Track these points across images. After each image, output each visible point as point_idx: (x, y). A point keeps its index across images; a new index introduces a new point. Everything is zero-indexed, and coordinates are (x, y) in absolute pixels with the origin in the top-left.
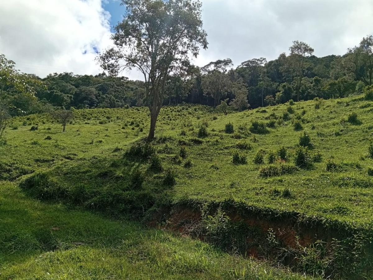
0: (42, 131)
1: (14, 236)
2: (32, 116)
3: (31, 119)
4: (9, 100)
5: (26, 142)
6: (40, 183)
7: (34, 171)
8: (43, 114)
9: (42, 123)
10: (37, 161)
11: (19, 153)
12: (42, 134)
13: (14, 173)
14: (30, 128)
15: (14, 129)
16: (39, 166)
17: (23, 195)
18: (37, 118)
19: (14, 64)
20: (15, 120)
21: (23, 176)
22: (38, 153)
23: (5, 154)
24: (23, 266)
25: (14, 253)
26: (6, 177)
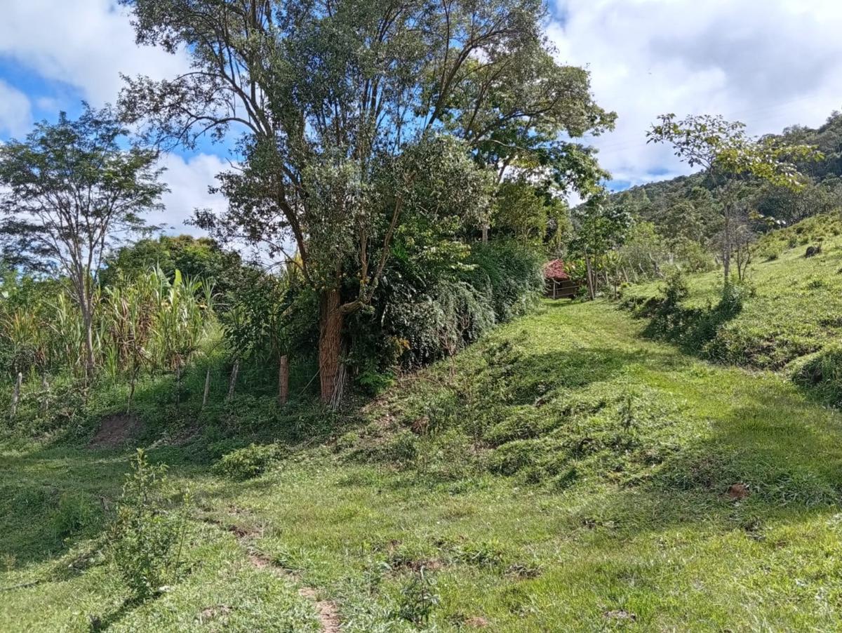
0: (831, 254)
1: (783, 475)
2: (807, 222)
3: (807, 229)
4: (751, 197)
5: (797, 286)
6: (834, 372)
7: (820, 347)
8: (831, 212)
9: (831, 234)
10: (825, 323)
11: (785, 310)
12: (831, 261)
13: (779, 353)
14: (805, 252)
15: (769, 260)
16: (830, 334)
17: (802, 399)
18: (818, 225)
19: (743, 128)
20: (770, 238)
21: (799, 358)
22: (825, 307)
23: (755, 317)
24: (802, 528)
25: (785, 506)
26: (763, 364)
